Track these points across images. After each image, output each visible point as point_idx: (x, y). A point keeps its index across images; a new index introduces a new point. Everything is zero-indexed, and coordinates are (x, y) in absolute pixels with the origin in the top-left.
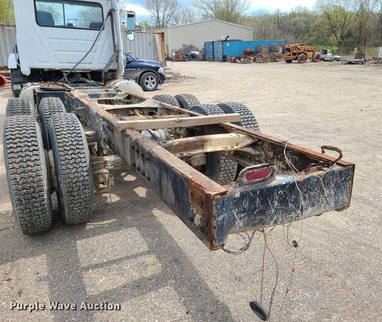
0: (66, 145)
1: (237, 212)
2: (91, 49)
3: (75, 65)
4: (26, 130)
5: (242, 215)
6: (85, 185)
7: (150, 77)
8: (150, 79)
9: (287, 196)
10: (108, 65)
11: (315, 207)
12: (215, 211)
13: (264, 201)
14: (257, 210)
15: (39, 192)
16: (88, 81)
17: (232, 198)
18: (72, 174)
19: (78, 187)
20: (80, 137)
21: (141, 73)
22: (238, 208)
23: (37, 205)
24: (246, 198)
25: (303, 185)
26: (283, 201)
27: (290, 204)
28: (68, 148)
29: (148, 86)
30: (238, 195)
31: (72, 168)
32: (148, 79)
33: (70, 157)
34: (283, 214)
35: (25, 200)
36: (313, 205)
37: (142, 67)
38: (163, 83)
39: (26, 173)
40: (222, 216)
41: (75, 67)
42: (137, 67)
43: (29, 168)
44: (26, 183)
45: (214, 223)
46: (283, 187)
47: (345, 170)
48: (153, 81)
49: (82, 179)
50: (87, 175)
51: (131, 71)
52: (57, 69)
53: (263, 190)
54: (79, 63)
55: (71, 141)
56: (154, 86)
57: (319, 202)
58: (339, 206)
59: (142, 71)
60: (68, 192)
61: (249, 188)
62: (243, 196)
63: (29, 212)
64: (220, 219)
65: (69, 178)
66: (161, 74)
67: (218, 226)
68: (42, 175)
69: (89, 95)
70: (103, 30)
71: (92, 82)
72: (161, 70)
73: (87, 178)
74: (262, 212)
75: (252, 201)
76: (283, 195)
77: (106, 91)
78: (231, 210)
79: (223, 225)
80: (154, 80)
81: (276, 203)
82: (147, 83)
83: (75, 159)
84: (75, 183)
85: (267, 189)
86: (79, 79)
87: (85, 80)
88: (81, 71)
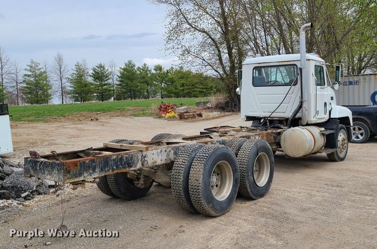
2: (283, 101)
3: (271, 113)
16: (282, 127)
52: (261, 117)
70: (295, 85)
78: (28, 165)
86: (275, 125)
87: (279, 126)
88: (277, 119)
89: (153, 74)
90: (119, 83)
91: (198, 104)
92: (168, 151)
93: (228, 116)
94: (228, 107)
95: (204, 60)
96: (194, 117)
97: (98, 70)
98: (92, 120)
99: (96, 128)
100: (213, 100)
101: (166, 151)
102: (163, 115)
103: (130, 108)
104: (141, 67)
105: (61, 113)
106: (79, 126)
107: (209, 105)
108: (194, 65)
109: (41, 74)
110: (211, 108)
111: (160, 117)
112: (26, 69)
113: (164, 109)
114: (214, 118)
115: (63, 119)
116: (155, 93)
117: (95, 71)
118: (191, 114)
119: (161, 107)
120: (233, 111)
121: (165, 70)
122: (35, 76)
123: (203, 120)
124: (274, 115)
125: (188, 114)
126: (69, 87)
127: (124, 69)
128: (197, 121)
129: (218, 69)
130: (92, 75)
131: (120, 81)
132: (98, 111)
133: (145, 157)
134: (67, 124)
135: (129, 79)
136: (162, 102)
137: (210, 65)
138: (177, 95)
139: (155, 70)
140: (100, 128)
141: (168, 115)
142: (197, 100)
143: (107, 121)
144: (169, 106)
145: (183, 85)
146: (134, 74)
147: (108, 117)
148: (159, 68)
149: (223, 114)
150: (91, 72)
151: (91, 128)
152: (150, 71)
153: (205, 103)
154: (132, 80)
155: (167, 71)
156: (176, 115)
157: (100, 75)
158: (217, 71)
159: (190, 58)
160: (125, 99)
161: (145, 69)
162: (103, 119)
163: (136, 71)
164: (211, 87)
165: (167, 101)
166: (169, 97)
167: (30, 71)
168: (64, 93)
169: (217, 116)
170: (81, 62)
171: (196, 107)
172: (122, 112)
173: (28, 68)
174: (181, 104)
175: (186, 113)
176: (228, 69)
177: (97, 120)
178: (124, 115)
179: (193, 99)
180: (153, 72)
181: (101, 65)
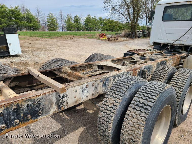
16: (181, 51)
41: (174, 43)
54: (177, 40)
71: (184, 52)
86: (176, 49)
87: (179, 50)
88: (178, 45)
89: (98, 21)
90: (84, 24)
91: (116, 34)
92: (96, 84)
93: (130, 40)
94: (130, 36)
95: (121, 13)
96: (114, 40)
97: (76, 18)
98: (70, 39)
99: (71, 43)
100: (123, 33)
101: (93, 85)
102: (101, 38)
103: (88, 35)
104: (93, 18)
105: (59, 35)
106: (64, 41)
107: (121, 35)
108: (116, 15)
109: (54, 19)
110: (122, 36)
111: (100, 39)
112: (48, 16)
113: (102, 36)
114: (123, 41)
115: (59, 38)
116: (98, 29)
117: (75, 18)
118: (113, 38)
119: (100, 34)
120: (132, 38)
121: (103, 19)
122: (51, 19)
123: (119, 41)
124: (177, 42)
125: (112, 38)
126: (65, 25)
127: (87, 18)
128: (116, 42)
129: (127, 18)
130: (74, 20)
131: (85, 23)
132: (74, 35)
133: (63, 97)
134: (59, 40)
135: (88, 23)
136: (101, 33)
137: (124, 16)
138: (107, 30)
139: (99, 19)
140: (73, 43)
141: (103, 38)
142: (116, 32)
143: (77, 39)
144: (104, 35)
145: (110, 26)
146: (90, 20)
147: (78, 38)
148: (100, 18)
149: (127, 39)
150: (73, 19)
151: (68, 43)
152: (97, 19)
153: (119, 34)
154: (89, 23)
155: (104, 19)
156: (107, 39)
157: (77, 20)
158: (127, 19)
159: (115, 12)
160: (86, 31)
161: (95, 19)
162: (75, 39)
163: (91, 19)
164: (122, 27)
165: (103, 32)
166: (104, 31)
167: (50, 17)
168: (63, 27)
169: (125, 40)
170: (69, 14)
171: (116, 36)
172: (84, 36)
173: (49, 16)
174: (109, 34)
175: (111, 38)
176: (132, 17)
177: (73, 39)
178: (84, 38)
179: (114, 32)
180: (98, 20)
181: (77, 16)
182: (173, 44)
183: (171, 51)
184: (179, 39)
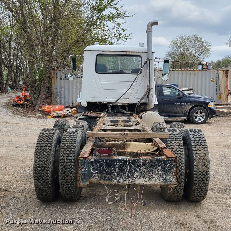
0: (66, 146)
1: (92, 169)
2: (130, 88)
3: (117, 100)
4: (49, 135)
5: (96, 172)
6: (72, 171)
7: (199, 111)
8: (199, 113)
9: (123, 166)
10: (141, 100)
11: (147, 178)
12: (80, 165)
13: (109, 167)
14: (105, 171)
15: (46, 171)
16: (125, 112)
17: (89, 161)
18: (65, 163)
19: (67, 172)
20: (75, 142)
21: (191, 107)
22: (93, 167)
23: (44, 178)
24: (98, 163)
25: (134, 162)
26: (122, 169)
27: (126, 172)
28: (66, 147)
29: (197, 119)
30: (92, 160)
31: (66, 159)
32: (197, 113)
33: (66, 153)
34: (123, 177)
35: (39, 174)
36: (144, 177)
37: (192, 102)
38: (213, 117)
39: (42, 159)
40: (84, 169)
41: (116, 101)
42: (187, 102)
43: (44, 156)
44: (41, 164)
45: (80, 172)
46: (120, 161)
47: (169, 160)
48: (202, 115)
49: (70, 167)
50: (74, 165)
51: (182, 105)
52: (105, 102)
53: (107, 160)
54: (120, 98)
55: (69, 143)
56: (202, 120)
57: (150, 176)
58: (167, 183)
59: (193, 105)
60: (61, 174)
61: (99, 158)
62: (95, 161)
63: (40, 182)
64: (83, 170)
65: (63, 165)
66: (210, 109)
67: (82, 174)
68: (49, 161)
69: (111, 121)
70: (140, 74)
71: (129, 112)
72: (211, 105)
73: (73, 167)
74: (109, 173)
75: (101, 165)
76: (121, 165)
77: (128, 119)
78: (89, 167)
79: (85, 174)
80: (204, 114)
81: (117, 170)
82: (196, 117)
83: (69, 154)
84: (66, 168)
85: (110, 160)
86: (119, 110)
87: (123, 111)
88: (121, 105)
182: (115, 103)
183: (113, 113)
184: (122, 96)
